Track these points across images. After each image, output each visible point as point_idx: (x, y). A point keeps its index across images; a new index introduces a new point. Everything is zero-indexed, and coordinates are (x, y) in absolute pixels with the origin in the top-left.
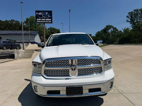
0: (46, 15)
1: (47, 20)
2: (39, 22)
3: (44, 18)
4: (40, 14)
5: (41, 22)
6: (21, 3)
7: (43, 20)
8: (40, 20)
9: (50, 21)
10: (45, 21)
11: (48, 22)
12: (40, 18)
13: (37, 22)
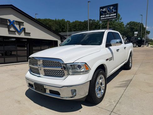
0: (111, 10)
1: (111, 15)
2: (102, 19)
3: (108, 14)
4: (104, 10)
5: (105, 18)
6: (88, 2)
7: (107, 16)
8: (104, 16)
9: (115, 16)
10: (110, 16)
11: (112, 17)
12: (104, 15)
13: (101, 19)
